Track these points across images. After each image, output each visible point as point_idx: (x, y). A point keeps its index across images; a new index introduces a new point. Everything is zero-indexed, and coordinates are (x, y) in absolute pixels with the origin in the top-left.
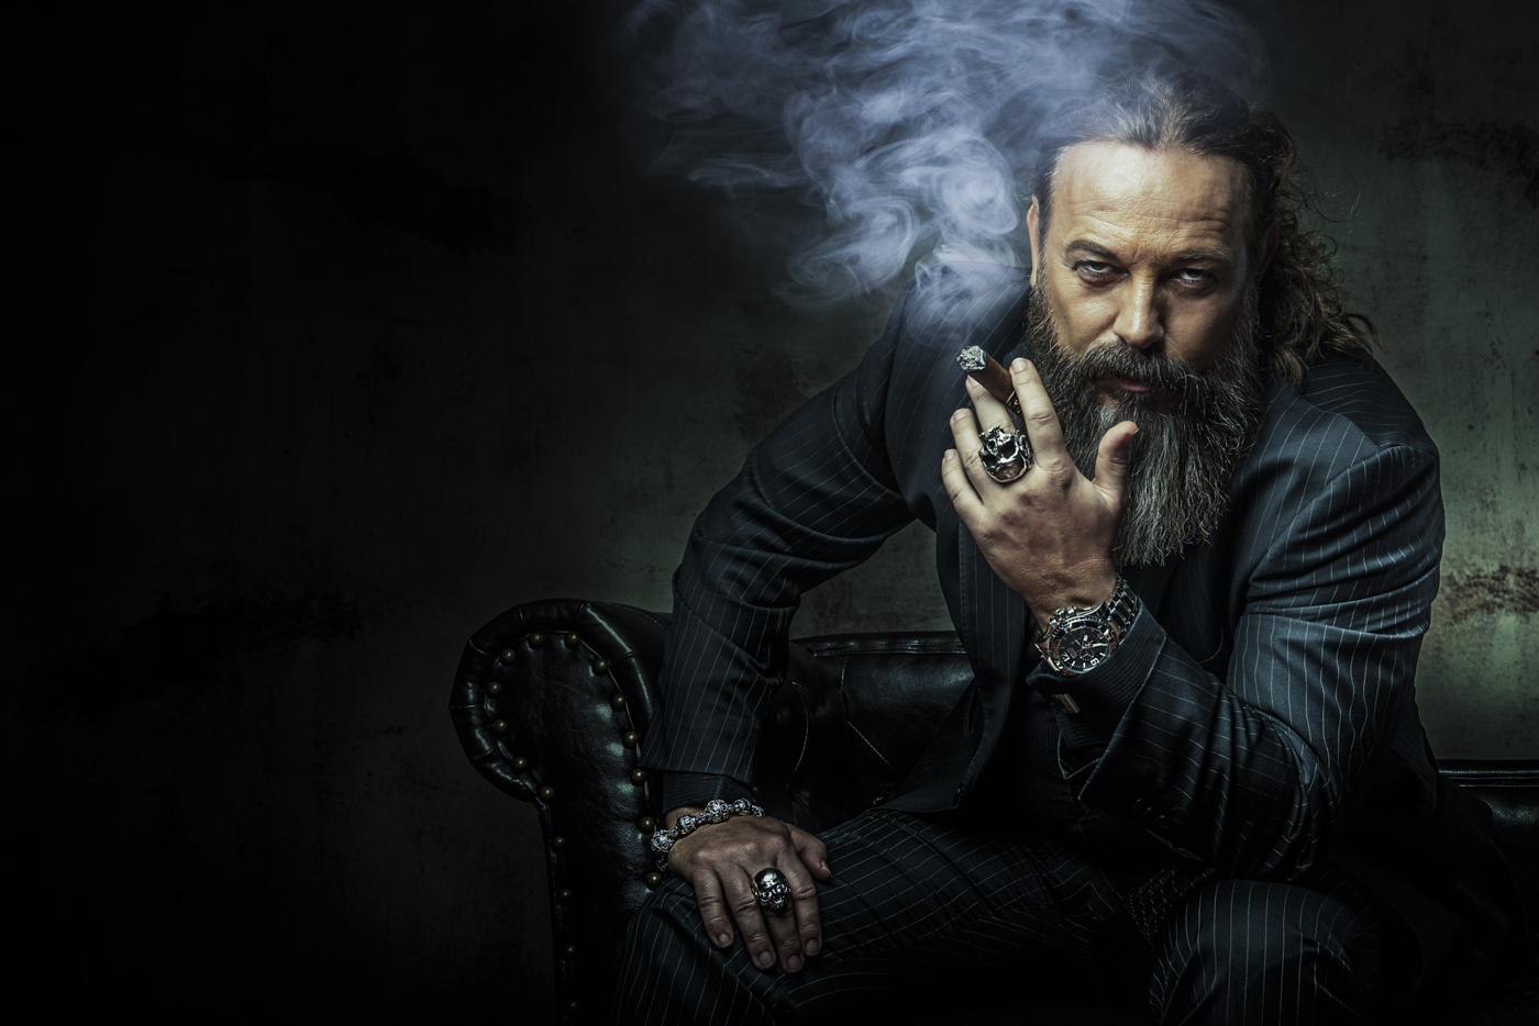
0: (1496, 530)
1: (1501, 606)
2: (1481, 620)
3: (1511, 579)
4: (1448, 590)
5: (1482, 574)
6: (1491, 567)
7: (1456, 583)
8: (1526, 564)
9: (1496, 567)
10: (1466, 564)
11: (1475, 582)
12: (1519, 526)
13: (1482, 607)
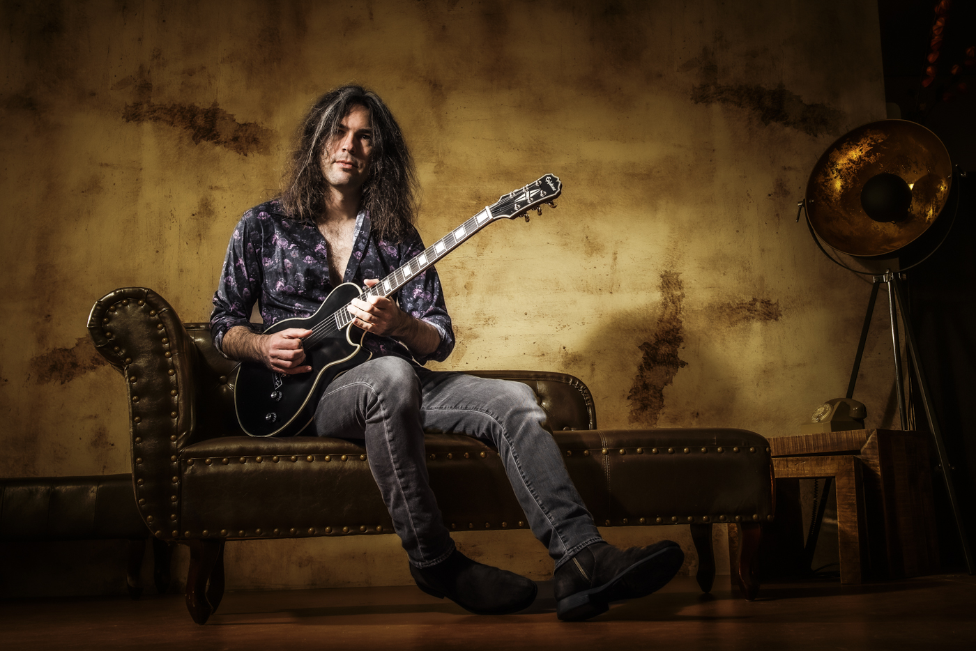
0: (751, 281)
1: (753, 318)
2: (744, 324)
3: (758, 304)
4: (728, 310)
5: (744, 302)
6: (748, 299)
7: (731, 307)
8: (765, 297)
9: (751, 299)
10: (736, 298)
11: (741, 306)
12: (762, 279)
13: (744, 318)
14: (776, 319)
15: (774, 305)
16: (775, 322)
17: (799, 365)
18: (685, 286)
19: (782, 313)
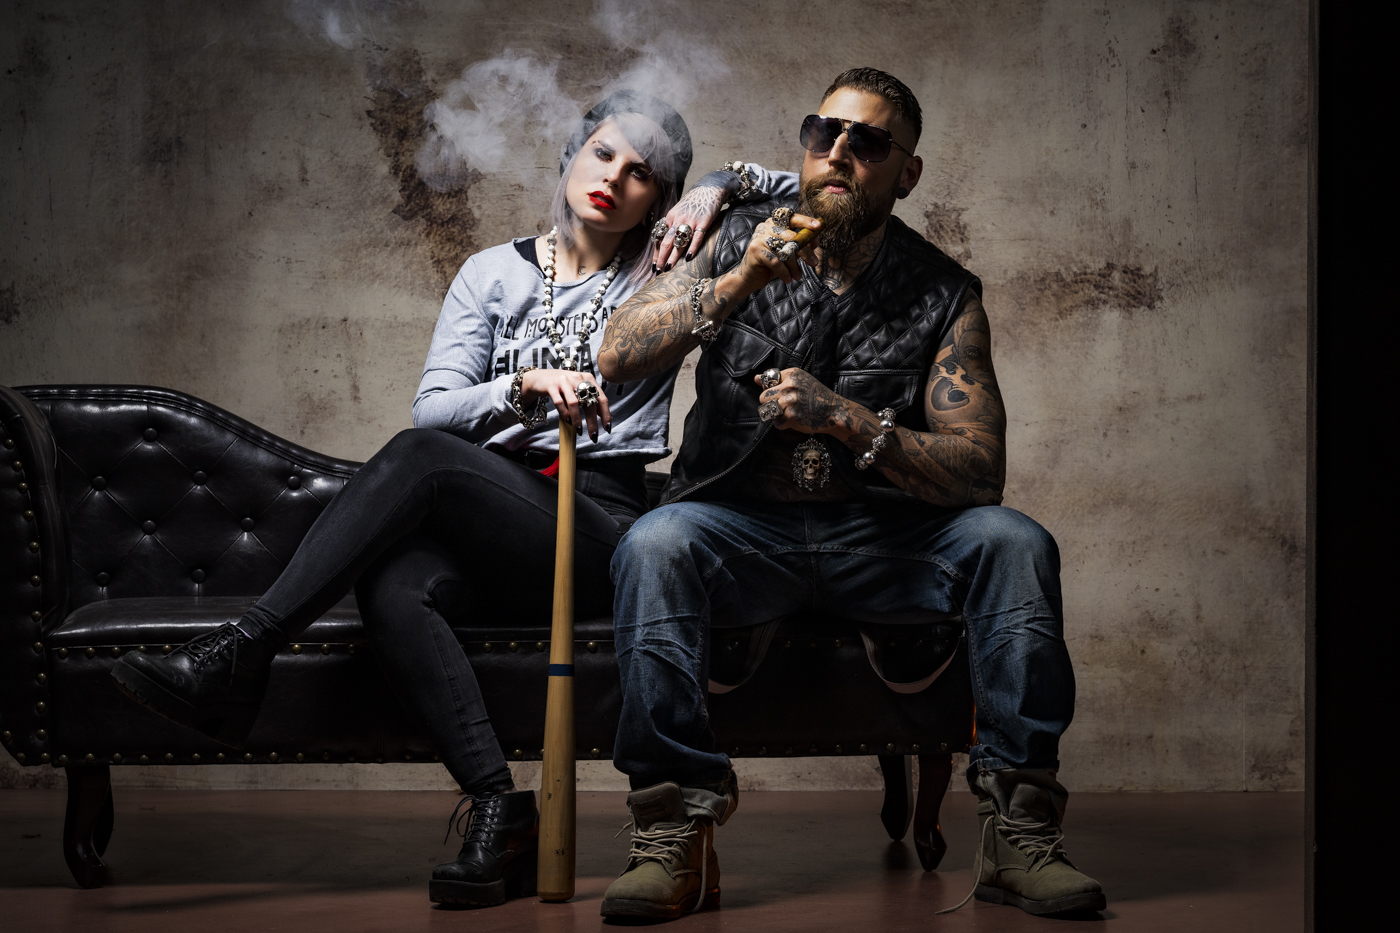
0: (1104, 228)
1: (1105, 302)
2: (1086, 315)
3: (1116, 275)
4: (1055, 286)
5: (1088, 271)
6: (1097, 264)
7: (1062, 280)
8: (1132, 262)
9: (1102, 265)
10: (1073, 261)
11: (1081, 278)
12: (1127, 224)
13: (1087, 303)
14: (1151, 307)
15: (1147, 277)
16: (1148, 311)
17: (1190, 398)
18: (971, 234)
19: (1163, 294)
